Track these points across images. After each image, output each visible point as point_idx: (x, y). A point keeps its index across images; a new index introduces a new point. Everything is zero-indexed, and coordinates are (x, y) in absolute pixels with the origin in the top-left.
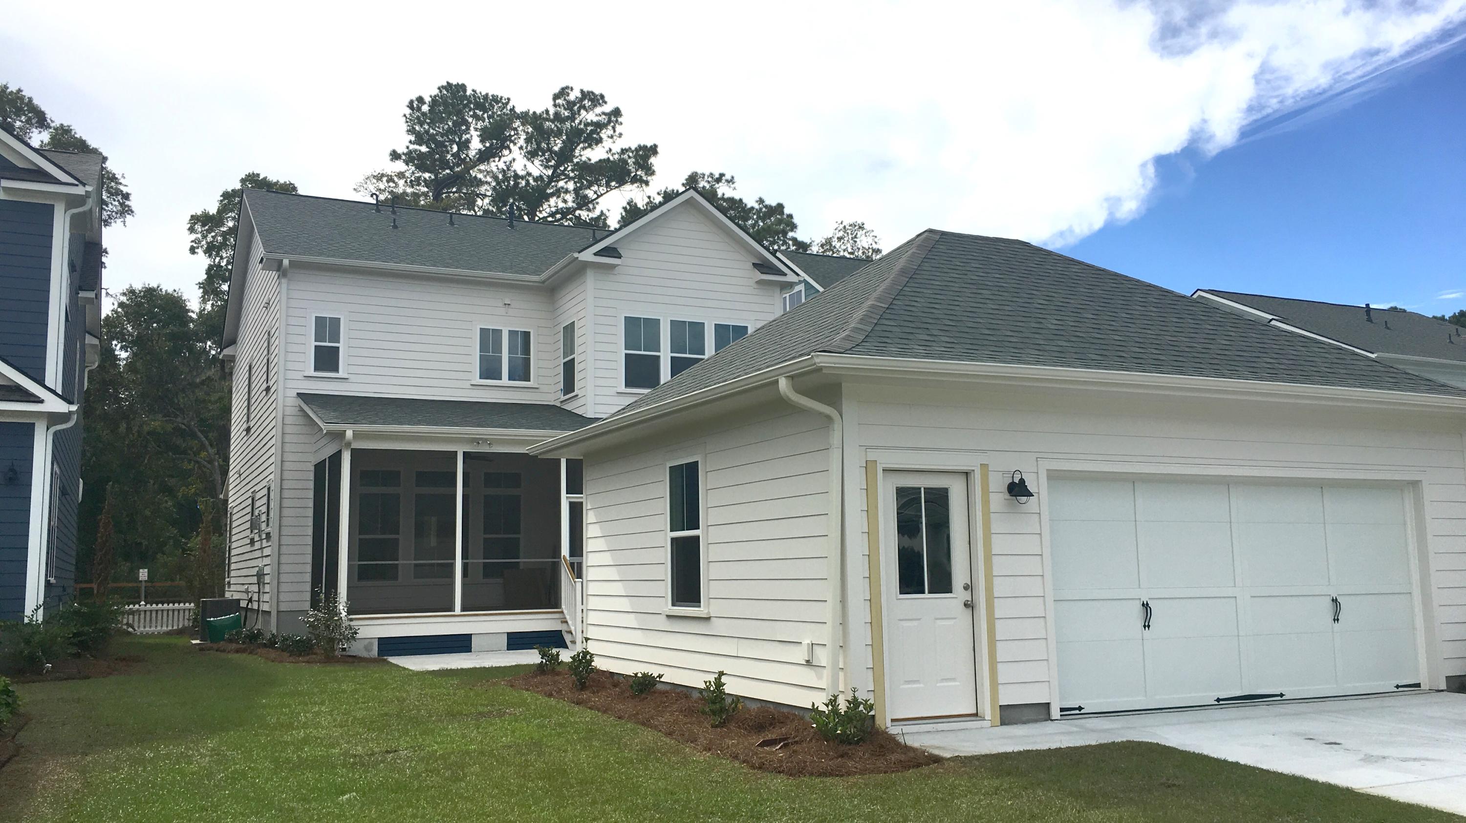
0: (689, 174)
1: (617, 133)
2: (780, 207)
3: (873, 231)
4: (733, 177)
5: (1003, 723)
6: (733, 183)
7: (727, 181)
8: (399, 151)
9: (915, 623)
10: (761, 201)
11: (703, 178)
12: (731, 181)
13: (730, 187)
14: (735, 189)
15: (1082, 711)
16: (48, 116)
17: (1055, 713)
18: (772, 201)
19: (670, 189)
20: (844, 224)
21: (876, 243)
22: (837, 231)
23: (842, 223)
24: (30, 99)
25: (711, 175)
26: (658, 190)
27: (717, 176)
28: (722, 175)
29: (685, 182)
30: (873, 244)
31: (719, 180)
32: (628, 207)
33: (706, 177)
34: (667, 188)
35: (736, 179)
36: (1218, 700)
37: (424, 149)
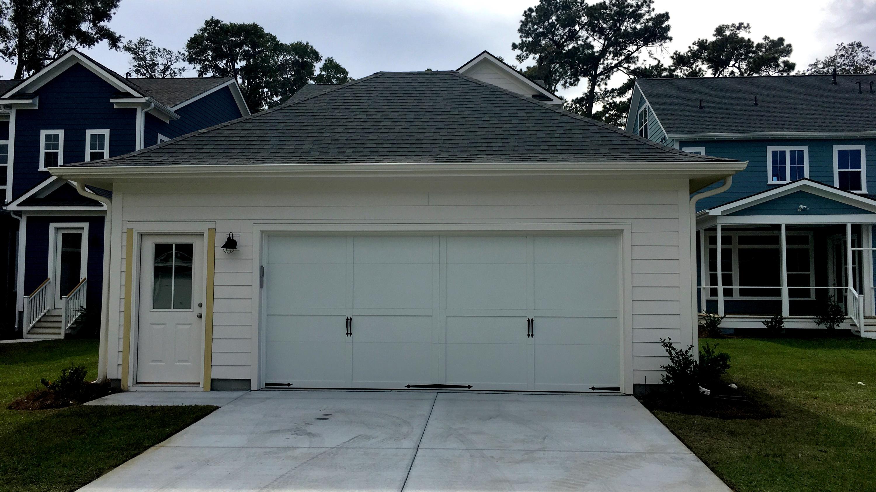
0: (717, 26)
1: (651, 9)
2: (781, 40)
3: (868, 47)
4: (748, 24)
5: (212, 389)
6: (749, 28)
7: (745, 28)
8: (517, 44)
9: (163, 326)
10: (766, 38)
11: (728, 28)
12: (747, 27)
13: (746, 31)
14: (749, 32)
15: (291, 387)
16: (320, 54)
17: (254, 385)
18: (775, 37)
19: (701, 39)
20: (843, 45)
21: (870, 56)
22: (838, 51)
23: (842, 45)
24: (312, 47)
25: (733, 25)
26: (693, 42)
27: (737, 25)
28: (741, 24)
29: (715, 33)
30: (868, 56)
31: (739, 28)
32: (675, 57)
33: (730, 27)
34: (699, 39)
35: (750, 25)
36: (408, 386)
37: (530, 39)
